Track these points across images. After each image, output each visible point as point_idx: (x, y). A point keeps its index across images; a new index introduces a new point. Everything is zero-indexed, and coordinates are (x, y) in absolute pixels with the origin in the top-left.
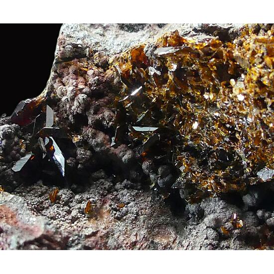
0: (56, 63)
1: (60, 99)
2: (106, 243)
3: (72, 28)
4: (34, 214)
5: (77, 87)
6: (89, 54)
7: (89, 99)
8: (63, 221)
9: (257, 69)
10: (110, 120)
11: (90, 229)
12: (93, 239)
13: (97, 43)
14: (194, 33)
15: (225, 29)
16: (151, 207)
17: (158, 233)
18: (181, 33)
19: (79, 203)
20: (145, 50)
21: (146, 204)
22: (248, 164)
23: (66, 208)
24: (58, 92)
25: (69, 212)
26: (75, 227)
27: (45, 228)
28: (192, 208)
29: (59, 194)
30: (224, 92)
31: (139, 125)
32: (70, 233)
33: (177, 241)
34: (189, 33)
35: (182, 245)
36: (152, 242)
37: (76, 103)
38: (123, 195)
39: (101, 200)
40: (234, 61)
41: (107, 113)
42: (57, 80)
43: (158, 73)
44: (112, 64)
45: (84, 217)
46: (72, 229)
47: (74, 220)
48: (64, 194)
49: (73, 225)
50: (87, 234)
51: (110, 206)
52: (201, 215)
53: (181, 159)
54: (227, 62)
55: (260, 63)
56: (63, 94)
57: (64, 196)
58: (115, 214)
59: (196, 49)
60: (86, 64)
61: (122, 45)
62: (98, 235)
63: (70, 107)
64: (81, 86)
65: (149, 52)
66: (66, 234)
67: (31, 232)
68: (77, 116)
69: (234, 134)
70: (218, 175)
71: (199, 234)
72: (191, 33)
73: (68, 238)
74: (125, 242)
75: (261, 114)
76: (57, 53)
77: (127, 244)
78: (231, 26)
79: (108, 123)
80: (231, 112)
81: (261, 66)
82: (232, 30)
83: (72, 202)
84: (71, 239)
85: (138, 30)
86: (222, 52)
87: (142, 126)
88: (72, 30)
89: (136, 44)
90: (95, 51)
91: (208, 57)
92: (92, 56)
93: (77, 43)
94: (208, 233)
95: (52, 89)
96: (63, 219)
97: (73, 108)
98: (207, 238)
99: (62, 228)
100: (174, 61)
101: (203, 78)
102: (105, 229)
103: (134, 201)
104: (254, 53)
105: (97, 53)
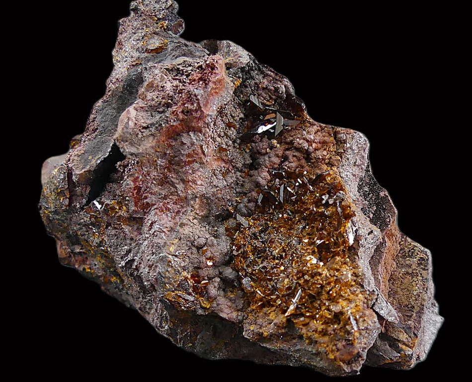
0: (332, 127)
1: (304, 130)
2: (196, 162)
3: (360, 140)
4: (218, 108)
5: (314, 142)
6: (339, 153)
7: (305, 151)
8: (213, 131)
9: (325, 272)
10: (288, 167)
11: (207, 150)
12: (200, 151)
13: (348, 159)
14: (354, 230)
15: (357, 253)
16: (222, 198)
17: (203, 202)
18: (355, 219)
19: (226, 144)
20: (341, 192)
21: (225, 194)
22: (255, 270)
23: (222, 134)
24: (310, 129)
25: (219, 136)
26: (208, 139)
27: (208, 115)
28: (222, 230)
29: (232, 129)
30: (309, 248)
31: (285, 188)
32: (204, 135)
33: (196, 216)
34: (354, 226)
35: (193, 219)
36: (196, 197)
37: (301, 141)
38: (231, 177)
39: (228, 160)
40: (333, 257)
41: (293, 165)
42: (319, 128)
43: (324, 202)
44: (332, 169)
45: (216, 147)
46: (207, 137)
47: (214, 139)
48: (232, 133)
49: (210, 138)
50: (203, 147)
51: (224, 167)
52: (216, 237)
53: (259, 220)
54: (332, 252)
55: (330, 275)
56: (308, 132)
57: (231, 132)
58: (217, 170)
59: (341, 228)
60: (332, 150)
61: (347, 178)
62: (202, 156)
63: (298, 138)
64: (314, 145)
65: (339, 194)
66: (204, 131)
67: (206, 105)
68: (292, 143)
69: (277, 259)
70: (246, 247)
71: (202, 233)
72: (354, 228)
73: (201, 132)
74: (197, 176)
75: (293, 276)
76: (339, 129)
77: (196, 177)
78: (360, 258)
79: (286, 166)
80: (294, 255)
81: (328, 275)
82: (357, 258)
83: (227, 138)
84: (200, 135)
85: (359, 193)
86: (339, 247)
87: (284, 192)
88: (358, 141)
89: (347, 188)
90: (341, 157)
91: (335, 238)
92: (338, 155)
93: (348, 144)
94: (203, 239)
95: (313, 125)
96: (214, 131)
97: (298, 140)
98: (199, 237)
99: (208, 130)
100: (333, 214)
101: (319, 234)
102: (207, 161)
103: (227, 185)
104: (338, 270)
105: (340, 158)
